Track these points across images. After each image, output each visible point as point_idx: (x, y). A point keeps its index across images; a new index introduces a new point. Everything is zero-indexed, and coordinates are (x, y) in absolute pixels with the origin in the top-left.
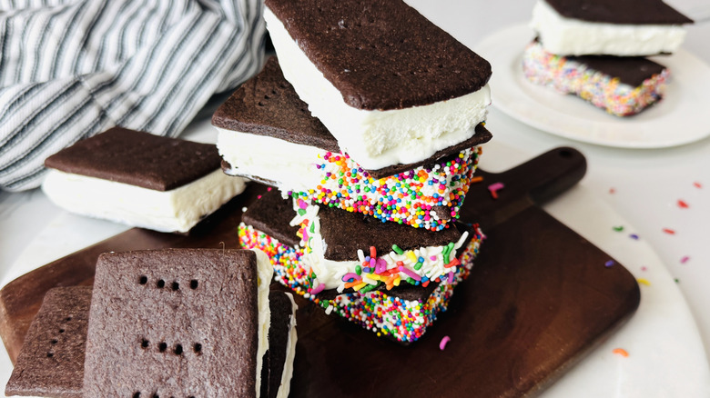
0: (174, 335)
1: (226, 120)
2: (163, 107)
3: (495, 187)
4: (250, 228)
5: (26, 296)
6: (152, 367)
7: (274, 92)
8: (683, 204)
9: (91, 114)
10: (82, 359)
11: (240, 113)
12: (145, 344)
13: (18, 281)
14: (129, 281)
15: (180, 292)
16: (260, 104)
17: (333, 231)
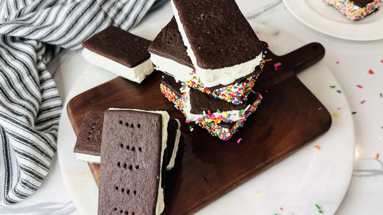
0: (132, 143)
1: (154, 50)
2: (132, 9)
3: (277, 65)
4: (165, 86)
5: (79, 106)
6: (124, 154)
7: (175, 35)
8: (371, 72)
9: (101, 16)
10: (100, 141)
11: (159, 47)
12: (122, 146)
13: (76, 99)
14: (116, 122)
15: (134, 128)
16: (168, 42)
17: (195, 100)
